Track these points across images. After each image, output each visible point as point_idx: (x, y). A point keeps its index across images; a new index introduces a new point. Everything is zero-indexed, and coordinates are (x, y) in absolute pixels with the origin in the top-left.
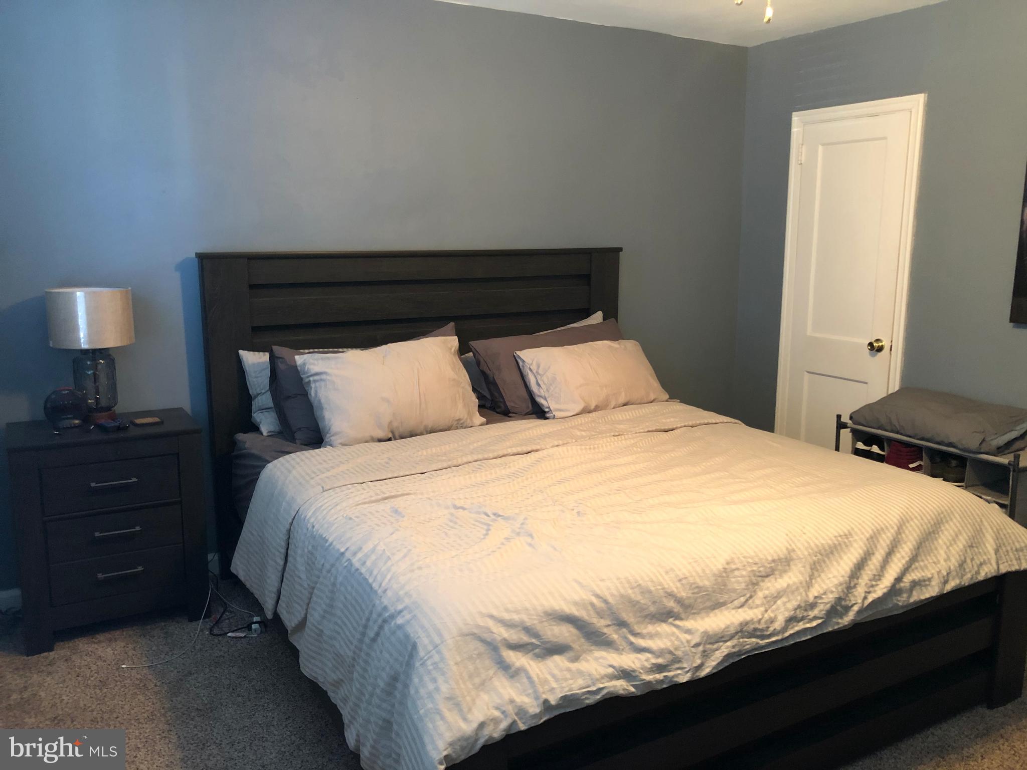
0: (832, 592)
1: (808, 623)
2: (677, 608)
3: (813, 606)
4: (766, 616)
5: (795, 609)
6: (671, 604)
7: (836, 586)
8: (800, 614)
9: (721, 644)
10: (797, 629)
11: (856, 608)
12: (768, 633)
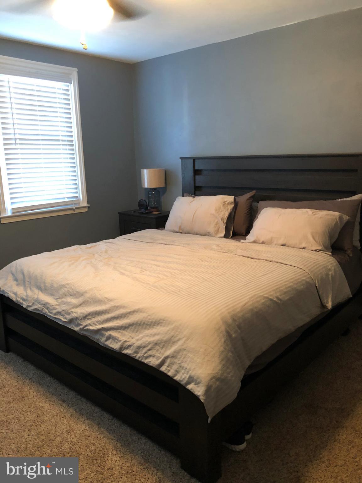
0: (77, 314)
1: (63, 318)
2: (43, 288)
3: (69, 314)
4: (55, 306)
5: (63, 311)
6: (42, 285)
7: (81, 313)
8: (63, 313)
9: (38, 304)
10: (59, 317)
11: (81, 327)
12: (51, 312)
